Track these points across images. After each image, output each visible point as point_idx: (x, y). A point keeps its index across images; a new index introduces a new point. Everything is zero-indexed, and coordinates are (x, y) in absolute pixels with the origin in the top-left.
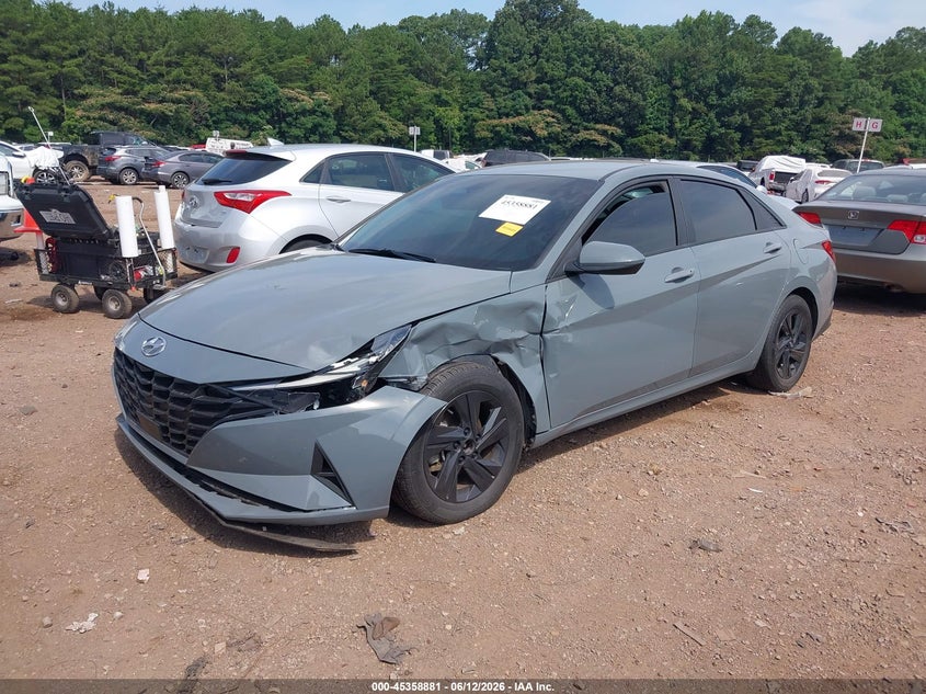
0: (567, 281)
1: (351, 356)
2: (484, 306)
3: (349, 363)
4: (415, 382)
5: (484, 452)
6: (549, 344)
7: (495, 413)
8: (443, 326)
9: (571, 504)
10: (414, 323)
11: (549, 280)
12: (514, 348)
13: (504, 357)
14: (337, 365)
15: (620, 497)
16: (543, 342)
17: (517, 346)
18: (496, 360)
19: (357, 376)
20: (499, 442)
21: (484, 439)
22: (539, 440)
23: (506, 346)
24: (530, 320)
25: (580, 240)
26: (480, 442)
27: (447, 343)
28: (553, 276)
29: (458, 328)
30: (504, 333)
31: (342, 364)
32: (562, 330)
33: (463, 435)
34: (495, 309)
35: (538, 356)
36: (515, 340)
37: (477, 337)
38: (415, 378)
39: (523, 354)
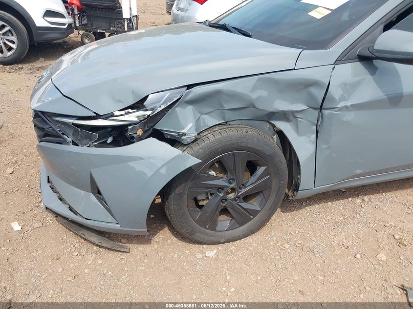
0: (358, 65)
1: (131, 107)
2: (263, 77)
3: (128, 113)
4: (184, 137)
5: (247, 198)
6: (326, 120)
7: (261, 170)
8: (218, 93)
9: (313, 252)
10: (189, 87)
11: (338, 61)
12: (291, 118)
13: (281, 125)
14: (116, 113)
15: (358, 256)
16: (321, 117)
17: (295, 117)
18: (274, 126)
19: (130, 125)
20: (262, 192)
21: (247, 189)
22: (300, 195)
23: (285, 116)
24: (312, 97)
25: (382, 27)
26: (243, 191)
27: (222, 108)
28: (343, 59)
29: (233, 96)
30: (281, 105)
31: (123, 112)
32: (341, 109)
33: (226, 184)
34: (276, 82)
35: (315, 127)
36: (293, 113)
37: (252, 105)
38: (184, 134)
39: (300, 124)
